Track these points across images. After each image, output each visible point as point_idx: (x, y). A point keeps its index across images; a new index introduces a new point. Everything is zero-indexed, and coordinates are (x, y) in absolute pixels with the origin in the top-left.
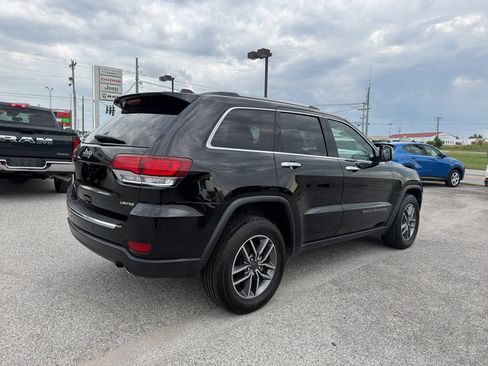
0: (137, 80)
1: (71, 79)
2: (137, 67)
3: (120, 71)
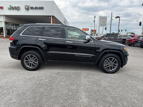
0: (111, 19)
1: (94, 21)
2: (112, 15)
3: (106, 17)
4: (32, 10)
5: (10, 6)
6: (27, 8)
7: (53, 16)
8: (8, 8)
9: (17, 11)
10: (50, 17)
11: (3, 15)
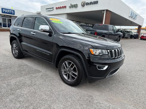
4: (87, 5)
5: (71, 4)
6: (83, 4)
7: (107, 11)
8: (69, 6)
9: (75, 8)
10: (103, 12)
11: (66, 14)
